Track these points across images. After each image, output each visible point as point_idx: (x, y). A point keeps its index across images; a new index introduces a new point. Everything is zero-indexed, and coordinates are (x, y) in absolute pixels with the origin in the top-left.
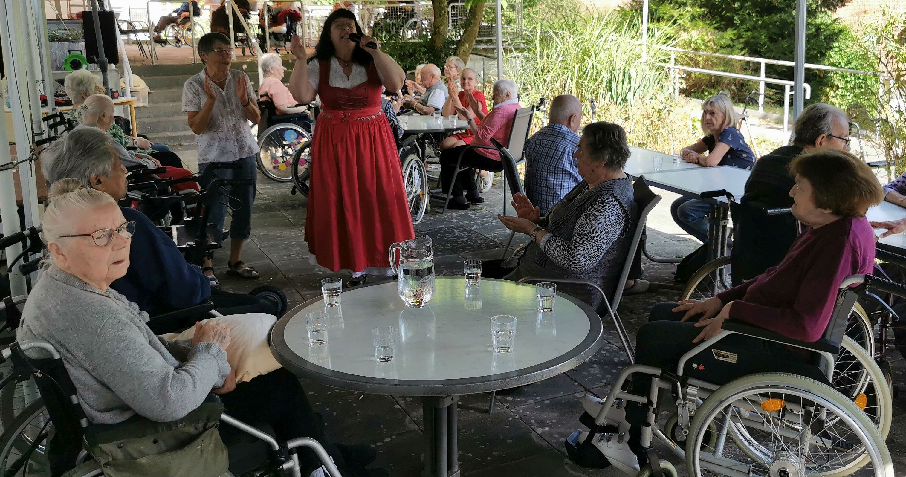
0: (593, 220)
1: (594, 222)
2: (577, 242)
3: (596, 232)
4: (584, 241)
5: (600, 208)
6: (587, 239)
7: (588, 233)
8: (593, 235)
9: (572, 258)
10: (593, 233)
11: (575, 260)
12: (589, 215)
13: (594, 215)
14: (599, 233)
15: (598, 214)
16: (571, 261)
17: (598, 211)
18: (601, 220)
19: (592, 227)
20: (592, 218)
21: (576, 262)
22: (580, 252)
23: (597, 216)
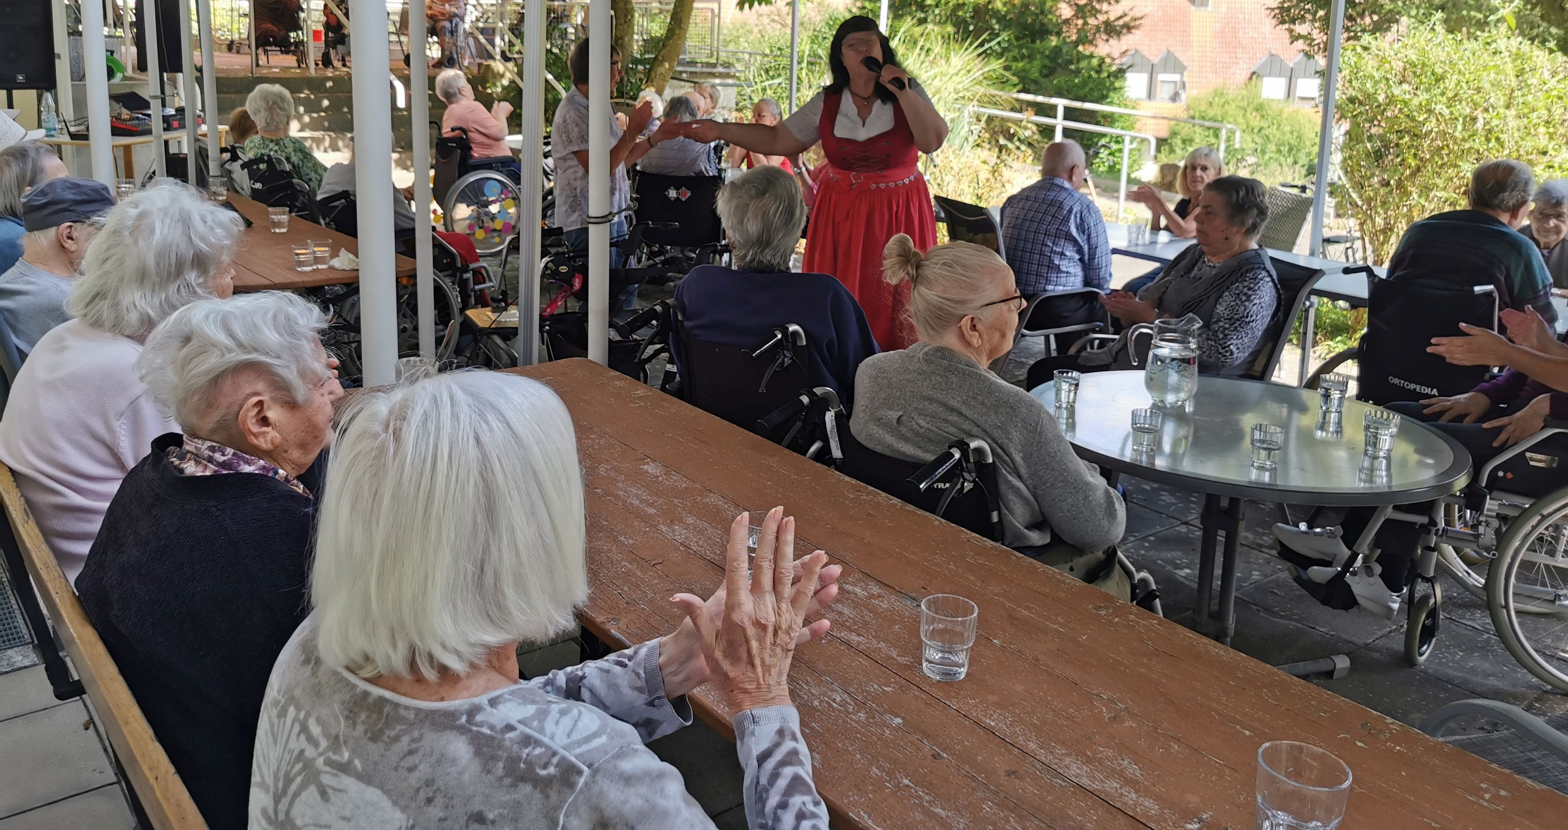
0: (1246, 301)
1: (1247, 303)
2: (1226, 329)
3: (1252, 316)
4: (1236, 328)
5: (1252, 286)
6: (1240, 325)
7: (1243, 317)
8: (1248, 320)
9: (1223, 348)
10: (1247, 317)
11: (1226, 352)
12: (1238, 294)
13: (1245, 294)
14: (1254, 317)
15: (1250, 292)
16: (1220, 353)
17: (1250, 289)
18: (1255, 301)
19: (1245, 310)
20: (1244, 298)
21: (1228, 354)
22: (1232, 341)
23: (1251, 295)
